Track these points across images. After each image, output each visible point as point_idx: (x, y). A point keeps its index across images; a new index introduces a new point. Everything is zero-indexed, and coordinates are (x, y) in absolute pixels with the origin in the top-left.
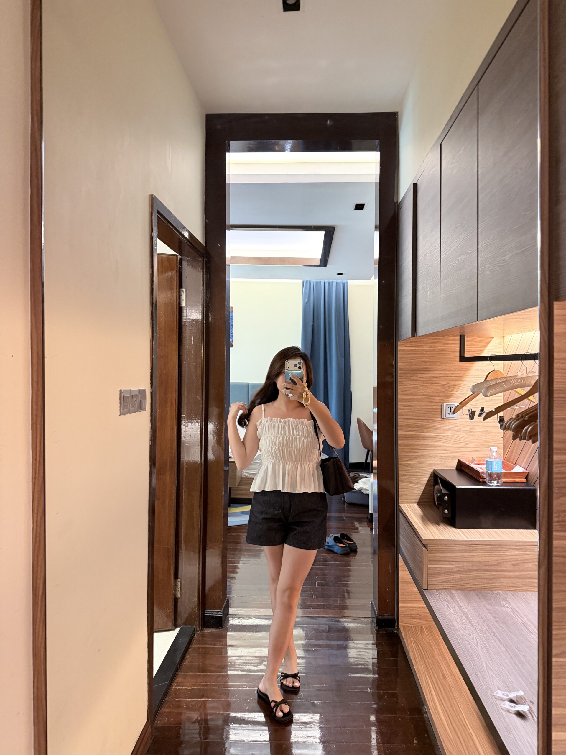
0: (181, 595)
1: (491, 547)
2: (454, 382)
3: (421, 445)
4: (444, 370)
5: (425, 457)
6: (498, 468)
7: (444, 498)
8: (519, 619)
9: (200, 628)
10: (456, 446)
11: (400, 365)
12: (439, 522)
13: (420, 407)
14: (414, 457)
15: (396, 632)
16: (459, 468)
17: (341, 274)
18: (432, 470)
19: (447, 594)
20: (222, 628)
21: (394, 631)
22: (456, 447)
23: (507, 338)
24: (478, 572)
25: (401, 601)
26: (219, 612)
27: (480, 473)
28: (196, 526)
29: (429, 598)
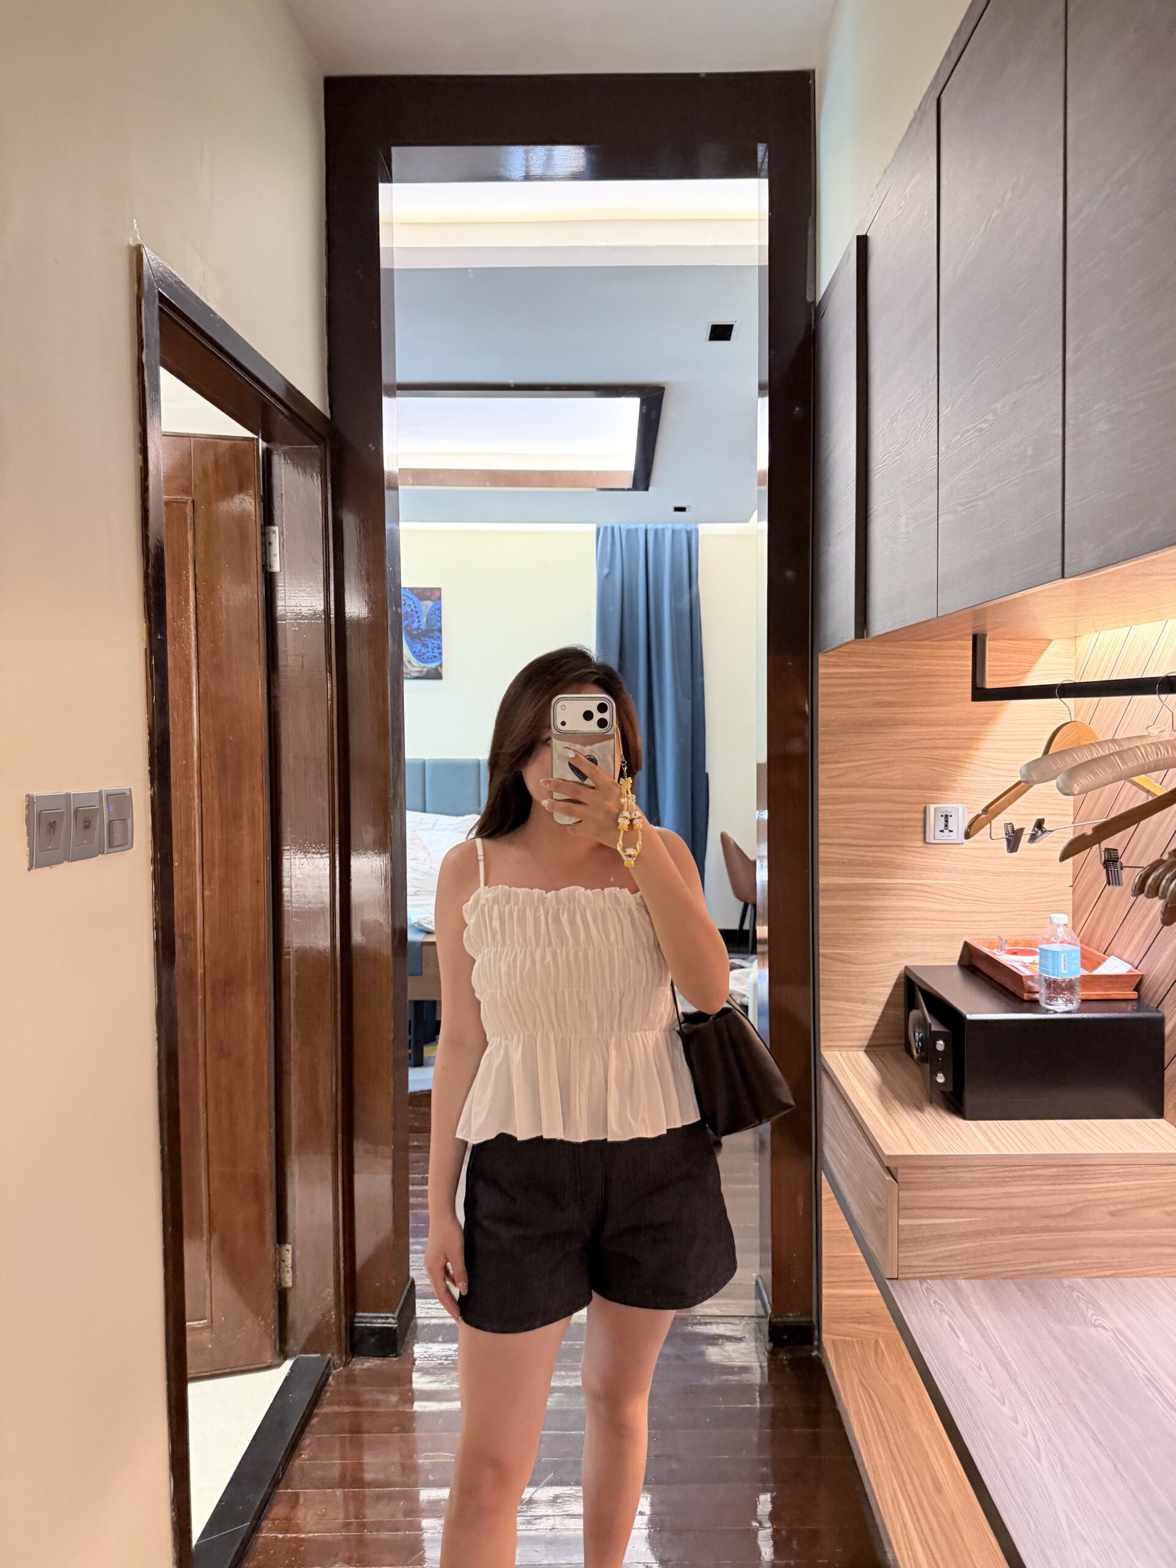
0: (294, 1282)
1: (1055, 1170)
2: (954, 752)
3: (875, 909)
4: (931, 723)
5: (884, 937)
6: (1070, 969)
7: (935, 1044)
8: (1137, 1365)
9: (344, 1359)
10: (959, 908)
11: (824, 714)
12: (921, 1102)
13: (871, 816)
14: (856, 936)
15: (815, 1353)
16: (966, 962)
17: (683, 509)
18: (902, 968)
19: (947, 1292)
20: (395, 1357)
21: (812, 1351)
22: (959, 912)
23: (1088, 641)
24: (1023, 1232)
25: (827, 1282)
26: (387, 1318)
27: (1024, 980)
28: (325, 1118)
29: (901, 1303)
